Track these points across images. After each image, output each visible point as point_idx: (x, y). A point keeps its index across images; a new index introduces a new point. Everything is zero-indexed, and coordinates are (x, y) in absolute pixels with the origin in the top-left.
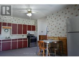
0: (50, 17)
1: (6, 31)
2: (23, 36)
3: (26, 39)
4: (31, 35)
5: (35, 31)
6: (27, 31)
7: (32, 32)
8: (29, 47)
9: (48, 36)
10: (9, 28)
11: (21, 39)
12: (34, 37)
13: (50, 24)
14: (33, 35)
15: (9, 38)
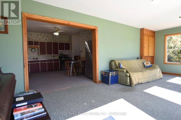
0: (83, 34)
1: (33, 50)
2: (54, 57)
3: (57, 60)
4: (65, 55)
5: (70, 51)
6: (59, 51)
7: (65, 52)
8: (61, 69)
9: (81, 57)
10: (36, 47)
11: (52, 60)
12: (68, 58)
13: (83, 42)
14: (68, 55)
15: (37, 59)
